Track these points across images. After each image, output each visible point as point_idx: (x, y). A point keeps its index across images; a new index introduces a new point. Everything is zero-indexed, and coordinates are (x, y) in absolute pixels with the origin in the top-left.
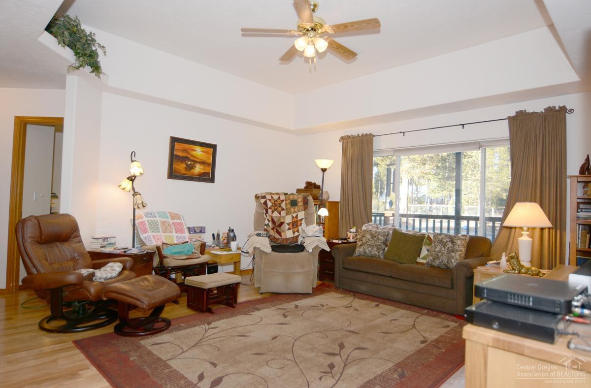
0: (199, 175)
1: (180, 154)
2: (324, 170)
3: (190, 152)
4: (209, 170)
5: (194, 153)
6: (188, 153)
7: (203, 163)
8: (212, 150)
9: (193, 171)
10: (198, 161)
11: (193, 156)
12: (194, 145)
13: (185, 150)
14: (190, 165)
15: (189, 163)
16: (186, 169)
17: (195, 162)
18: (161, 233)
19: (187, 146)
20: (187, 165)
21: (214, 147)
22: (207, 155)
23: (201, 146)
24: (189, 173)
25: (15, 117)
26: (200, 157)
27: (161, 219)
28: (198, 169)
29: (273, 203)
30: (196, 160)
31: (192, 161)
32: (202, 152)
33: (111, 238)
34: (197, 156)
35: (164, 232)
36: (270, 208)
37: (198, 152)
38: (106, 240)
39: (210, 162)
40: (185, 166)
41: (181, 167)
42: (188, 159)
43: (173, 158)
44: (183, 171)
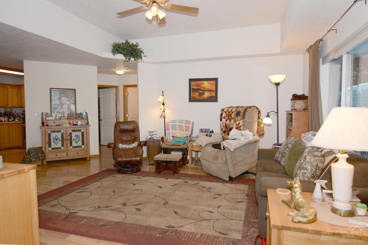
0: (207, 98)
1: (195, 87)
2: (277, 84)
3: (201, 85)
4: (213, 94)
5: (203, 86)
6: (199, 86)
7: (209, 90)
8: (214, 82)
9: (203, 96)
10: (206, 90)
11: (203, 87)
12: (202, 81)
13: (198, 85)
14: (201, 93)
15: (201, 92)
16: (199, 95)
17: (205, 91)
18: (178, 131)
19: (199, 82)
20: (199, 93)
21: (216, 80)
22: (212, 85)
23: (207, 81)
24: (201, 98)
25: (123, 85)
26: (207, 87)
27: (178, 124)
28: (207, 95)
29: (226, 114)
30: (204, 89)
31: (203, 90)
32: (208, 84)
33: (155, 132)
34: (205, 87)
35: (179, 131)
36: (224, 118)
37: (206, 84)
38: (152, 133)
39: (214, 89)
40: (198, 94)
41: (196, 95)
42: (200, 90)
43: (191, 90)
44: (198, 97)
